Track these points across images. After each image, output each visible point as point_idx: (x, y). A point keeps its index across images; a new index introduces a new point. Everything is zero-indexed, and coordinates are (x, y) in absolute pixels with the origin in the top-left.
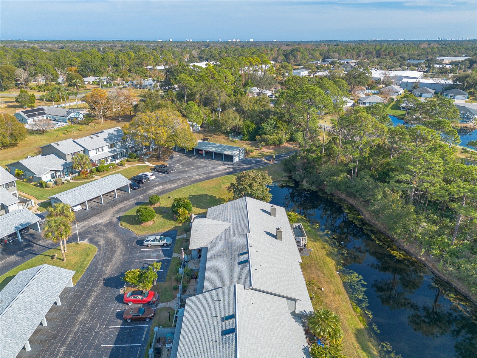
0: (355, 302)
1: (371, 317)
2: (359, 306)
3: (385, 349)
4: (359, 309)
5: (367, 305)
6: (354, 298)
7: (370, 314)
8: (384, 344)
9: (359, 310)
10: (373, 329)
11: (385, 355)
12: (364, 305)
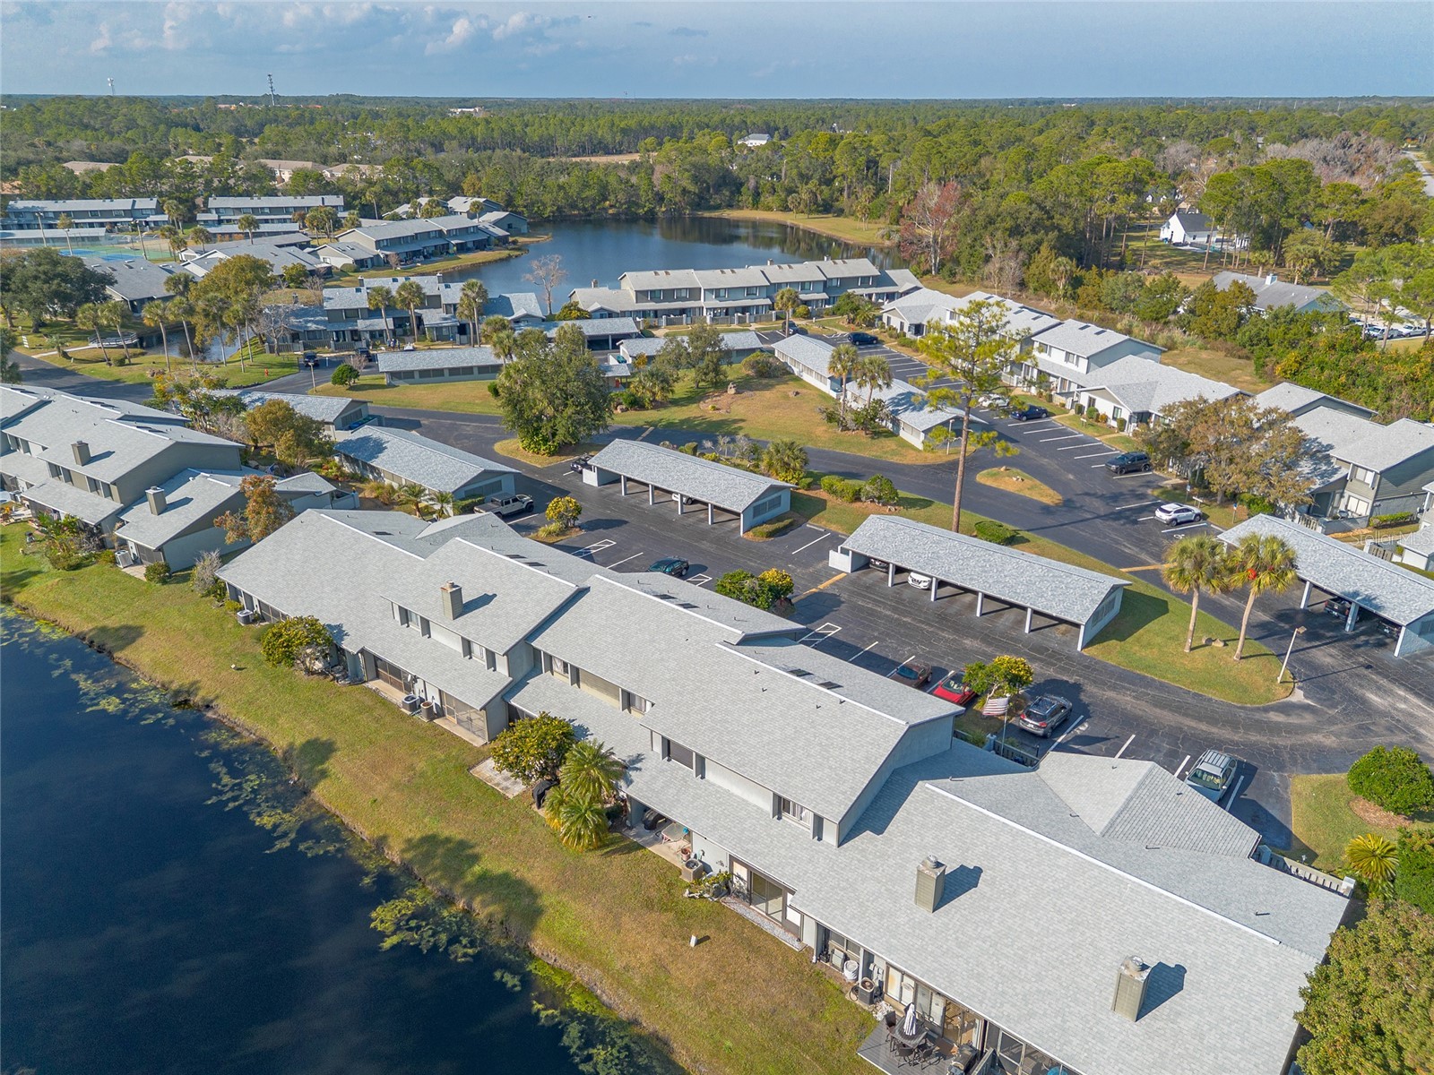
0: (602, 1021)
1: (538, 1006)
2: (584, 1015)
3: (464, 941)
4: (577, 1006)
5: (566, 1041)
6: (614, 1034)
7: (542, 1014)
8: (470, 951)
9: (577, 1002)
10: (514, 973)
11: (459, 929)
12: (574, 1030)
